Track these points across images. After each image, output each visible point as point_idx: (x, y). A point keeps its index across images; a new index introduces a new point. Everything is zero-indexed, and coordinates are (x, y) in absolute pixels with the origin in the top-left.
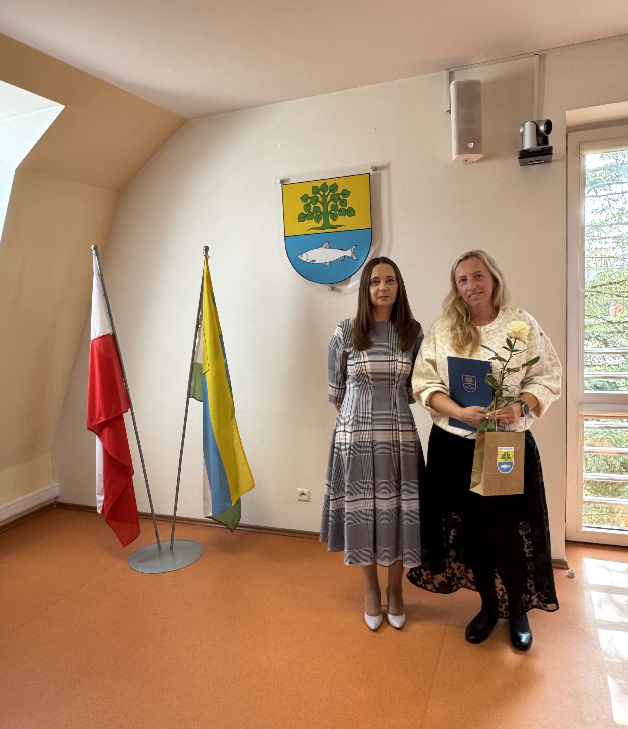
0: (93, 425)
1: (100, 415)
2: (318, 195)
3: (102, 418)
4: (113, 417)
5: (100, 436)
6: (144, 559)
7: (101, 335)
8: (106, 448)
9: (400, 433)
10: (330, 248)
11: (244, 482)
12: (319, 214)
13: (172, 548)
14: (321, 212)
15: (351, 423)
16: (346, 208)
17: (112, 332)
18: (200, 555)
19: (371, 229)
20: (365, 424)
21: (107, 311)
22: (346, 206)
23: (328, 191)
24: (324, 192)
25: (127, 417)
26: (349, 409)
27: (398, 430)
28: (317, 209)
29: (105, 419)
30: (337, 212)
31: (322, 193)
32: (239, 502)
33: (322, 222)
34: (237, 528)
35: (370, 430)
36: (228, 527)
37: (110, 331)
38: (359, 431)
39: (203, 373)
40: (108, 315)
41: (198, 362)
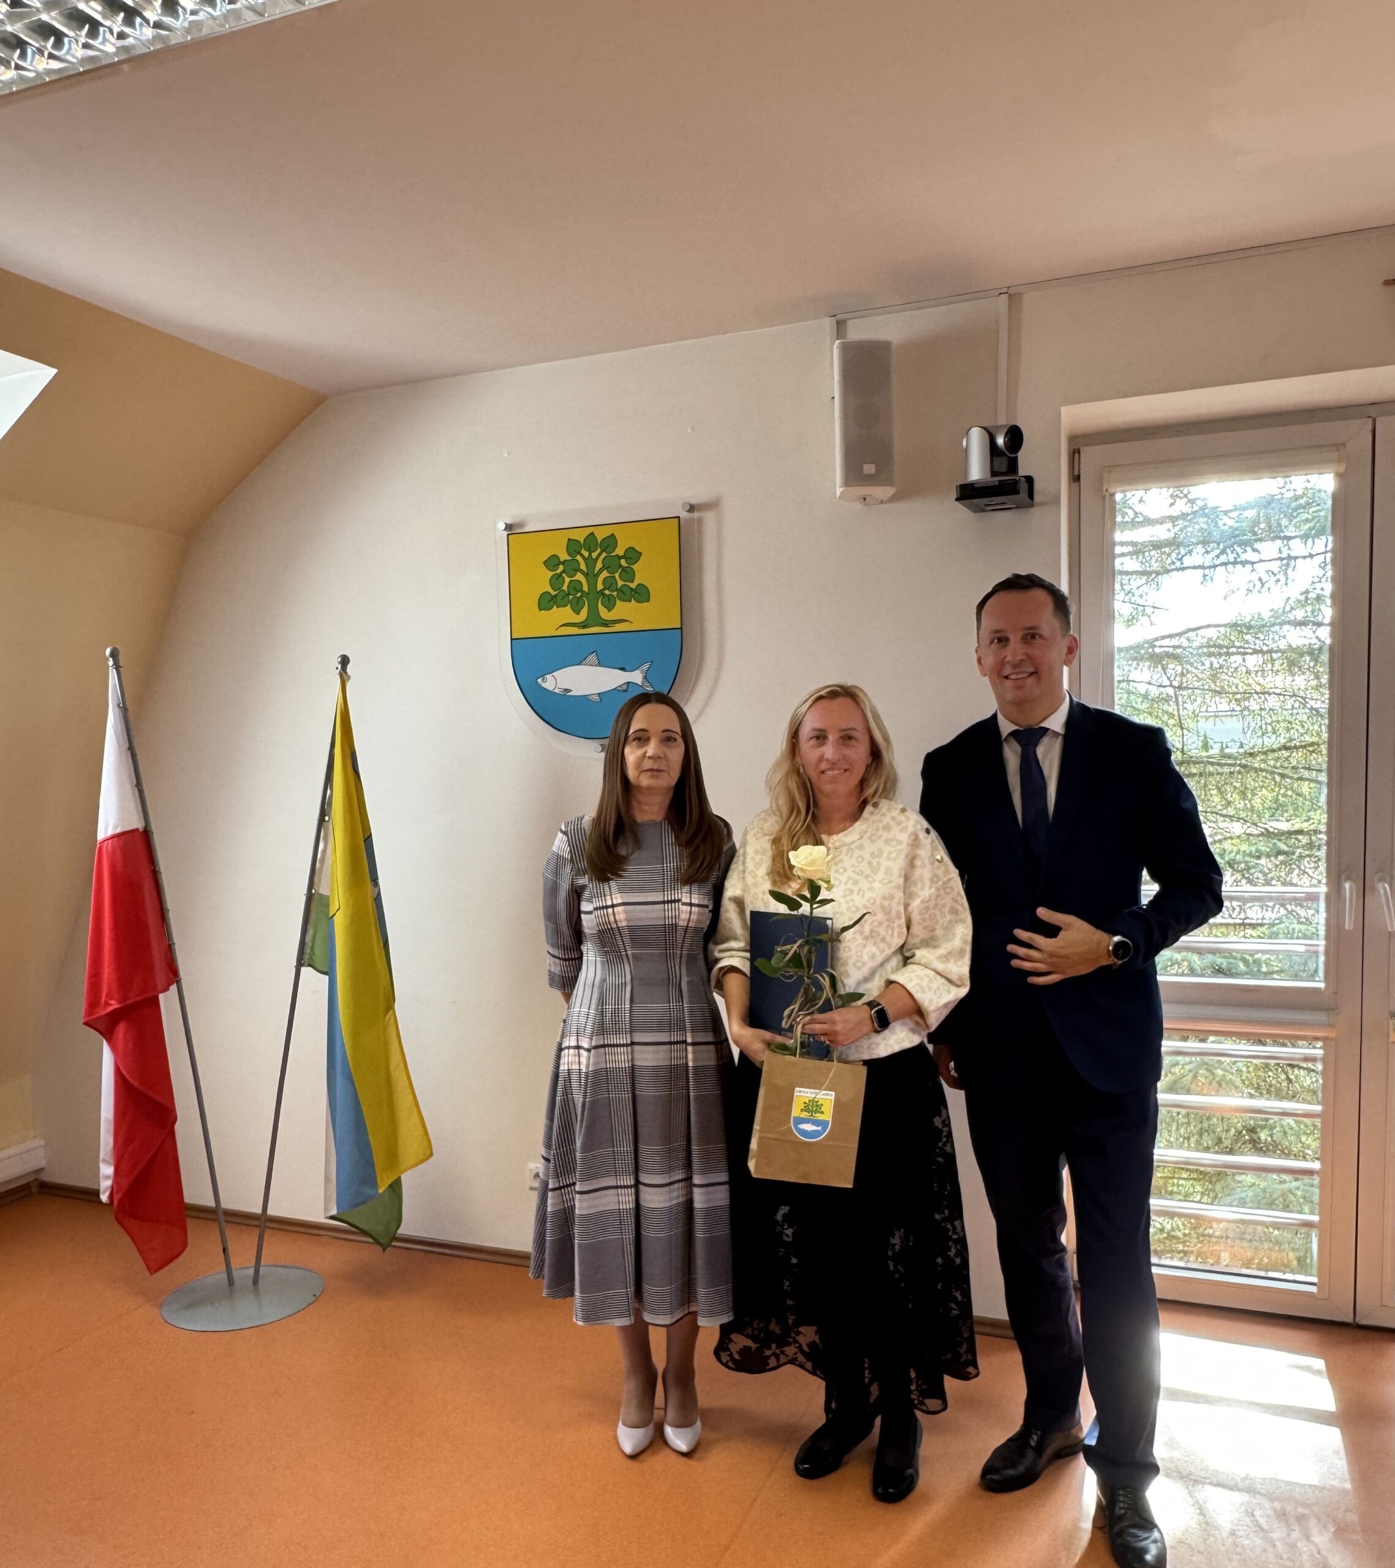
0: (97, 1015)
1: (109, 996)
2: (579, 558)
3: (112, 1002)
4: (138, 999)
5: (109, 1041)
6: (197, 1300)
7: (119, 830)
8: (121, 1069)
9: (690, 1048)
10: (600, 665)
11: (408, 1145)
12: (579, 595)
13: (255, 1281)
14: (581, 590)
15: (589, 1030)
16: (633, 585)
17: (144, 825)
18: (314, 1298)
19: (681, 628)
20: (618, 1032)
21: (135, 782)
22: (632, 582)
23: (599, 550)
24: (590, 552)
25: (167, 1001)
26: (586, 1001)
27: (685, 1042)
28: (576, 586)
29: (120, 1003)
30: (615, 594)
31: (586, 554)
32: (396, 1187)
33: (584, 612)
34: (394, 1243)
35: (627, 1045)
36: (377, 1242)
37: (137, 823)
38: (604, 1046)
39: (331, 915)
40: (136, 789)
41: (321, 891)
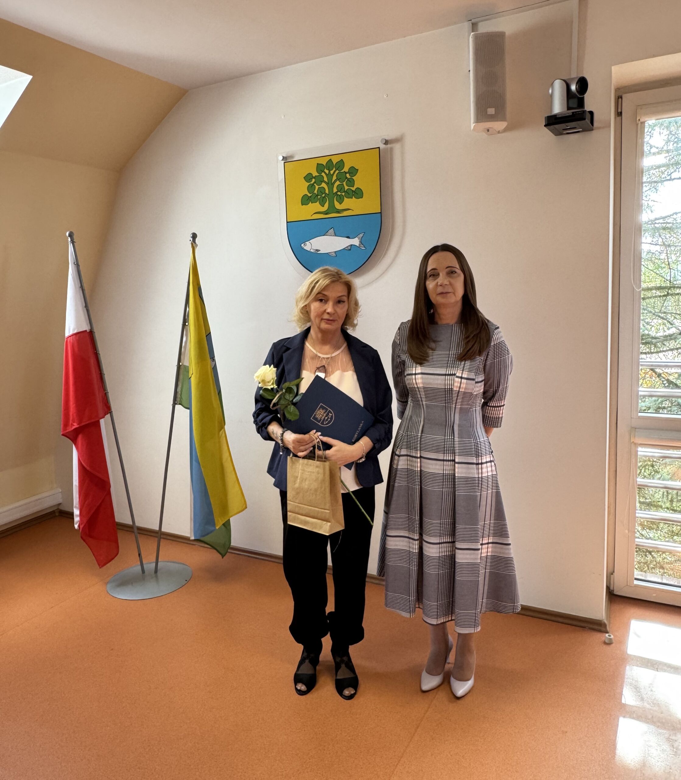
0: (67, 431)
1: (74, 420)
2: (323, 174)
4: (87, 423)
5: (75, 444)
6: (124, 582)
7: (75, 332)
8: (81, 460)
10: (335, 235)
11: (234, 502)
12: (323, 195)
13: (156, 571)
14: (325, 193)
16: (353, 189)
17: (90, 328)
19: (381, 213)
21: (84, 305)
22: (353, 187)
23: (334, 169)
24: (329, 170)
28: (322, 190)
29: (78, 425)
30: (343, 194)
31: (327, 172)
32: (227, 525)
33: (327, 205)
34: (230, 552)
36: (219, 553)
38: (407, 455)
39: (190, 377)
40: (85, 309)
41: (185, 364)
